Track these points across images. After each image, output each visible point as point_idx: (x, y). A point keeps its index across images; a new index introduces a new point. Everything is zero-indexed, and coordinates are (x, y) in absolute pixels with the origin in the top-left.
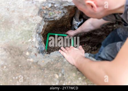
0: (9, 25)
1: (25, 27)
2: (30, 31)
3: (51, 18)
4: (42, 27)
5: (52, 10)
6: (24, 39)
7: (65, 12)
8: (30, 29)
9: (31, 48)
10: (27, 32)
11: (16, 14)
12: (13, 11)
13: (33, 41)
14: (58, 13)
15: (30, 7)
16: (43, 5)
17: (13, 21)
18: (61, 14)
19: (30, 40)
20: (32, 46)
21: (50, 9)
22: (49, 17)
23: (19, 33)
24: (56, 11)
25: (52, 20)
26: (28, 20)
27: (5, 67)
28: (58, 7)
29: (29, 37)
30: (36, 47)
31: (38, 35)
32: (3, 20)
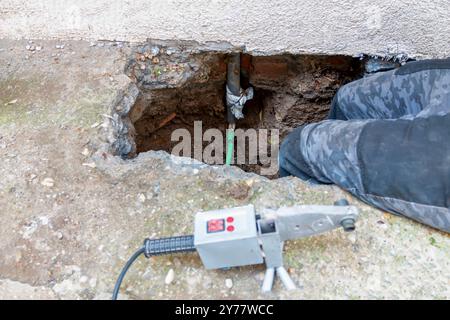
0: (54, 93)
1: (90, 98)
2: (97, 107)
3: (160, 83)
4: (130, 101)
5: (162, 62)
6: (82, 122)
7: (196, 69)
8: (99, 102)
9: (95, 142)
10: (92, 108)
11: (73, 69)
12: (69, 64)
13: (102, 128)
14: (177, 70)
15: (108, 55)
16: (140, 50)
17: (65, 85)
18: (184, 72)
19: (96, 124)
20: (100, 138)
21: (156, 60)
22: (155, 80)
23: (73, 110)
24: (172, 66)
25: (162, 86)
26: (97, 83)
27: (33, 176)
28: (176, 55)
29: (94, 118)
30: (108, 142)
31: (116, 116)
32: (42, 84)
